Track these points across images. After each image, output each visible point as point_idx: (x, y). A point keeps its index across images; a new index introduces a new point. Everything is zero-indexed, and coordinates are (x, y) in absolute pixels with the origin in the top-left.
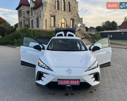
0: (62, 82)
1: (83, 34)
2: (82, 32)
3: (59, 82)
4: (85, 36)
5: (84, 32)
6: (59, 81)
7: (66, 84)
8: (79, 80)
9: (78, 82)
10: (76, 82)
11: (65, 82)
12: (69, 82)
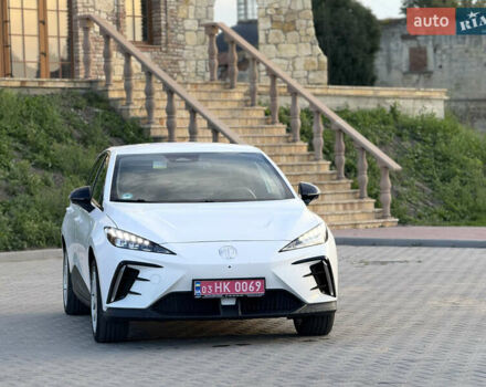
0: (208, 289)
1: (286, 117)
2: (273, 94)
3: (198, 288)
4: (319, 141)
5: (294, 93)
6: (198, 285)
7: (219, 296)
8: (263, 279)
9: (259, 284)
10: (254, 285)
11: (216, 287)
12: (232, 287)
